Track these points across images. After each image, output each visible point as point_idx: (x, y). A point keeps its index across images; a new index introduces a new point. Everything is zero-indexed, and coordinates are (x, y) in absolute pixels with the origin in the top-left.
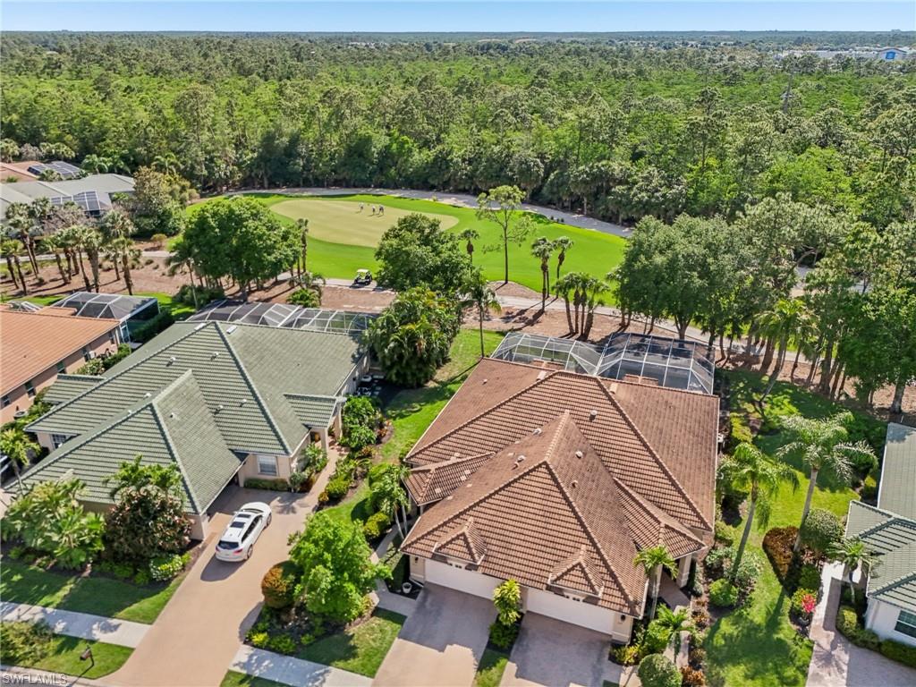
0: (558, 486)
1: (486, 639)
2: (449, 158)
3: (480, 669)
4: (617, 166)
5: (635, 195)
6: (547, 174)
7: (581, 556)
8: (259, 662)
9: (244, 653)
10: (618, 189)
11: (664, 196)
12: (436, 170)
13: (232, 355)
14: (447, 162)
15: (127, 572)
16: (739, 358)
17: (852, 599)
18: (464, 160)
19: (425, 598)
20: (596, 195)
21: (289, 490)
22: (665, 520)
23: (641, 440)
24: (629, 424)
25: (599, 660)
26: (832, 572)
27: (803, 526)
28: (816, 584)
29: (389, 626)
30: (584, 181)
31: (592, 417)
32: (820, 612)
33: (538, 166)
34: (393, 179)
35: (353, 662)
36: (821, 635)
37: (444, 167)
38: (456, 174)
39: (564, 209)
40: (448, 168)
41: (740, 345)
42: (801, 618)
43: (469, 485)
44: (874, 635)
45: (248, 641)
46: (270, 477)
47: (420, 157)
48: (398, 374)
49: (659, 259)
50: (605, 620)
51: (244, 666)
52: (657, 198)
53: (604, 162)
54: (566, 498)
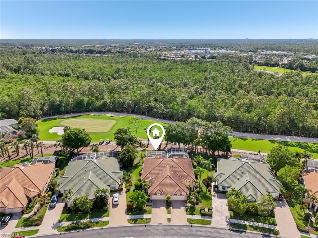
0: (171, 178)
1: (166, 205)
2: (107, 103)
3: (167, 209)
4: (153, 104)
5: (159, 111)
6: (135, 106)
7: (178, 188)
8: (132, 217)
9: (128, 216)
10: (155, 110)
11: (166, 111)
12: (103, 106)
13: (98, 166)
14: (106, 104)
15: (99, 210)
16: (190, 149)
17: (216, 187)
18: (111, 103)
19: (154, 202)
20: (149, 111)
21: (118, 191)
22: (188, 181)
23: (181, 168)
24: (179, 166)
25: (184, 203)
26: (213, 184)
27: (208, 178)
28: (211, 186)
29: (150, 207)
30: (146, 108)
31: (172, 166)
32: (212, 190)
33: (132, 104)
34: (90, 110)
35: (147, 213)
36: (213, 193)
37: (106, 105)
38: (109, 107)
39: (141, 114)
40: (107, 106)
41: (190, 146)
42: (210, 191)
43: (155, 182)
44: (220, 191)
45: (128, 214)
46: (114, 189)
47: (99, 103)
48: (127, 164)
49: (174, 132)
50: (183, 198)
51: (130, 218)
52: (164, 112)
53: (150, 103)
54: (173, 180)
